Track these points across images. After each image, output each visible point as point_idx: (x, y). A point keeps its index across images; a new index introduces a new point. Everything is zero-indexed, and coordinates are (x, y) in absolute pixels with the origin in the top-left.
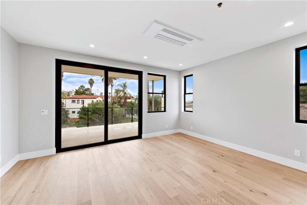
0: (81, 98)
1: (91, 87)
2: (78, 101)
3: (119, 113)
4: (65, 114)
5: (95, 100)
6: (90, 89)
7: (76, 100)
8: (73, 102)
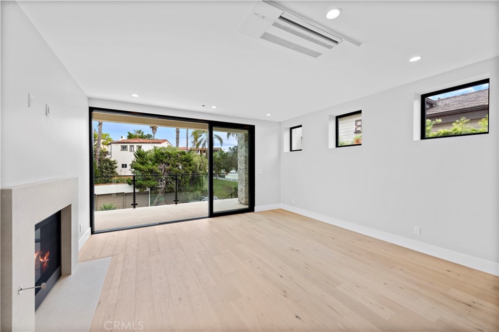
0: (136, 143)
1: (154, 133)
2: (132, 148)
3: (200, 165)
4: (109, 166)
5: (159, 146)
6: (153, 135)
7: (128, 145)
8: (123, 149)
